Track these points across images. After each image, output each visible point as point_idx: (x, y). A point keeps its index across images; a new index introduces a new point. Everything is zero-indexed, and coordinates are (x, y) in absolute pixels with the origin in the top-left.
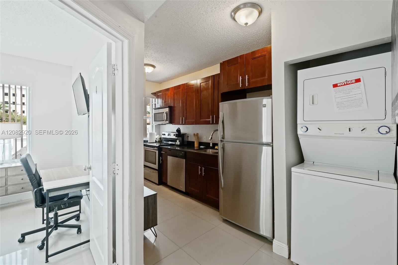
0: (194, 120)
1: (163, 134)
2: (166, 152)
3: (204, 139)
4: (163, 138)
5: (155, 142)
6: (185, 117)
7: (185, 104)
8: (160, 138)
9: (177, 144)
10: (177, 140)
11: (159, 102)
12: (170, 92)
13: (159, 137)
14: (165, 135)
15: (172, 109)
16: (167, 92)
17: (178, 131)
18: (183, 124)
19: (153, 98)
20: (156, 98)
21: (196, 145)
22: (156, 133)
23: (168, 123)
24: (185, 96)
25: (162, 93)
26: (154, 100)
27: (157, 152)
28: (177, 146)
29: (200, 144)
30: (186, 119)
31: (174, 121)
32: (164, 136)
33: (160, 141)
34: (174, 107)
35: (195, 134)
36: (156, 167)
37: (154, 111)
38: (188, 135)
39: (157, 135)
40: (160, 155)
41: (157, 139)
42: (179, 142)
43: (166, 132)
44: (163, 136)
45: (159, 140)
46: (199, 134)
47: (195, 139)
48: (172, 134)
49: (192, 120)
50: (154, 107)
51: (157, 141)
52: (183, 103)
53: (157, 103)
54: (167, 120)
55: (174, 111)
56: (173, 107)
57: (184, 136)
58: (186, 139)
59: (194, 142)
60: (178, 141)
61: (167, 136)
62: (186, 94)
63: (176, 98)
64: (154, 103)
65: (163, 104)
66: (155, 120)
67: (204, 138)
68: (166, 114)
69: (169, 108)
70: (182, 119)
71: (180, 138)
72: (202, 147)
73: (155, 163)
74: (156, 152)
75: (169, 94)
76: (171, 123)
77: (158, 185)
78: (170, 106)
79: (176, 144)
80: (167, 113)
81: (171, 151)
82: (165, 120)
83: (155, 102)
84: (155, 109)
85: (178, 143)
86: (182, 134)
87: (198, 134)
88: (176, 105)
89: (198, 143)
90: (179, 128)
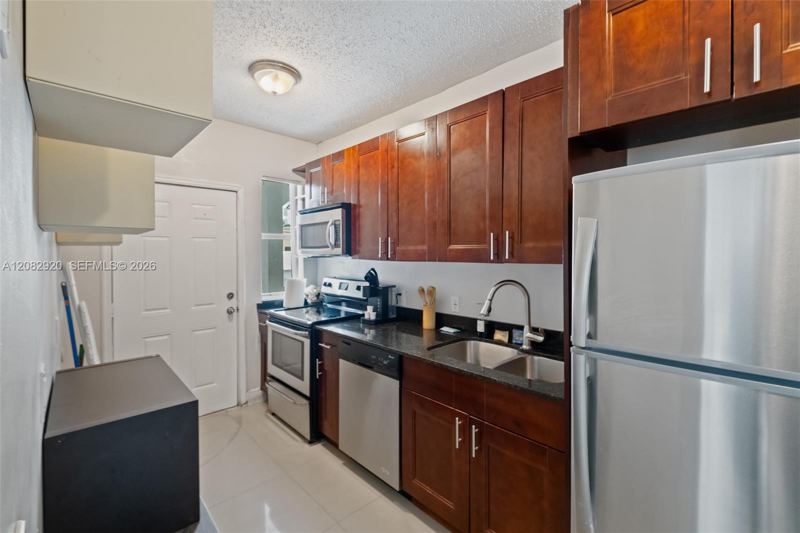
0: (425, 247)
1: (325, 284)
2: (335, 346)
3: (453, 306)
4: (327, 295)
5: (303, 305)
6: (395, 236)
7: (393, 197)
8: (318, 295)
9: (366, 317)
10: (368, 307)
11: (314, 195)
12: (345, 162)
13: (315, 290)
14: (330, 285)
15: (350, 211)
16: (337, 163)
17: (371, 277)
18: (388, 259)
19: (298, 182)
20: (307, 182)
21: (428, 322)
22: (305, 280)
23: (341, 253)
24: (395, 170)
25: (323, 167)
26: (299, 187)
27: (307, 342)
28: (369, 323)
29: (441, 319)
30: (396, 243)
31: (358, 248)
32: (329, 288)
33: (318, 301)
34: (357, 206)
35: (423, 290)
36: (304, 386)
37: (300, 220)
38: (398, 290)
39: (308, 285)
40: (316, 352)
41: (310, 296)
42: (374, 311)
43: (335, 277)
44: (325, 290)
45: (315, 298)
46: (437, 290)
47: (425, 304)
48: (353, 285)
49: (420, 247)
50: (300, 208)
51: (309, 301)
52: (386, 194)
53: (307, 196)
54: (336, 245)
55: (358, 217)
56: (355, 205)
57: (390, 293)
58: (392, 301)
59: (420, 313)
60: (370, 308)
61: (335, 290)
62: (396, 165)
63: (363, 179)
64: (300, 196)
65: (324, 198)
66: (303, 245)
67: (453, 303)
68: (333, 226)
69: (344, 211)
70: (385, 243)
71: (378, 301)
72: (446, 329)
73: (300, 375)
74: (303, 343)
75: (344, 167)
76: (351, 255)
77: (311, 442)
78: (345, 202)
79: (363, 315)
80: (337, 223)
81: (349, 344)
82: (330, 246)
83: (304, 193)
84: (303, 213)
85: (370, 314)
86: (383, 288)
87: (434, 288)
88: (363, 202)
89: (435, 315)
90: (373, 269)
